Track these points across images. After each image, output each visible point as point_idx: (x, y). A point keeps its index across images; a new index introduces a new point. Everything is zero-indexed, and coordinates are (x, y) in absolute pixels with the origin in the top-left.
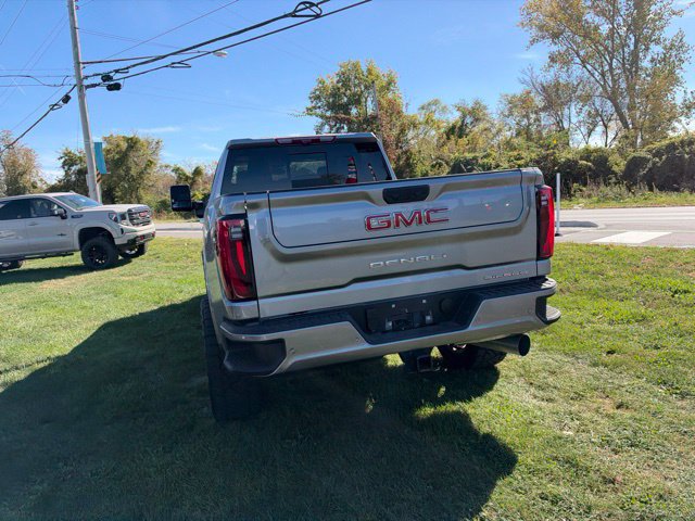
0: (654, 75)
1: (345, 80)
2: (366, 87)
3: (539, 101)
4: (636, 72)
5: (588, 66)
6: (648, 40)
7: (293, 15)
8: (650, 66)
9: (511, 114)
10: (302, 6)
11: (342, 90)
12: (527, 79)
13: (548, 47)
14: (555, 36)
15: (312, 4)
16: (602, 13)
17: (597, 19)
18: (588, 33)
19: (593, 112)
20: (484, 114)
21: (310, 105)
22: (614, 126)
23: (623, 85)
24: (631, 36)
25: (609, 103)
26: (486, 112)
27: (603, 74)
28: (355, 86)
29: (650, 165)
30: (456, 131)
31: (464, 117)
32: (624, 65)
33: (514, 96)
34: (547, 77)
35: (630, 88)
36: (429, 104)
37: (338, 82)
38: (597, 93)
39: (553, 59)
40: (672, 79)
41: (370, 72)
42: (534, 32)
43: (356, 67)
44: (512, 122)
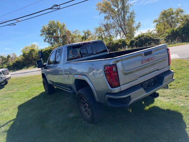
0: (129, 20)
1: (51, 26)
2: (57, 28)
3: (104, 29)
4: (125, 20)
5: (114, 19)
6: (126, 12)
7: (51, 8)
8: (127, 18)
9: (97, 32)
10: (54, 6)
11: (51, 29)
12: (100, 23)
13: (104, 15)
14: (105, 12)
15: (57, 5)
16: (115, 6)
17: (114, 7)
18: (113, 11)
19: (116, 30)
20: (90, 33)
21: (41, 34)
22: (122, 34)
23: (122, 23)
24: (122, 11)
25: (120, 28)
26: (90, 32)
27: (117, 21)
28: (54, 27)
29: (135, 42)
30: (84, 38)
31: (85, 34)
32: (122, 18)
33: (97, 28)
34: (105, 22)
35: (124, 24)
36: (75, 31)
37: (49, 27)
38: (117, 26)
39: (105, 18)
40: (133, 21)
41: (57, 23)
42: (100, 11)
43: (53, 22)
44: (97, 35)
